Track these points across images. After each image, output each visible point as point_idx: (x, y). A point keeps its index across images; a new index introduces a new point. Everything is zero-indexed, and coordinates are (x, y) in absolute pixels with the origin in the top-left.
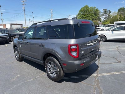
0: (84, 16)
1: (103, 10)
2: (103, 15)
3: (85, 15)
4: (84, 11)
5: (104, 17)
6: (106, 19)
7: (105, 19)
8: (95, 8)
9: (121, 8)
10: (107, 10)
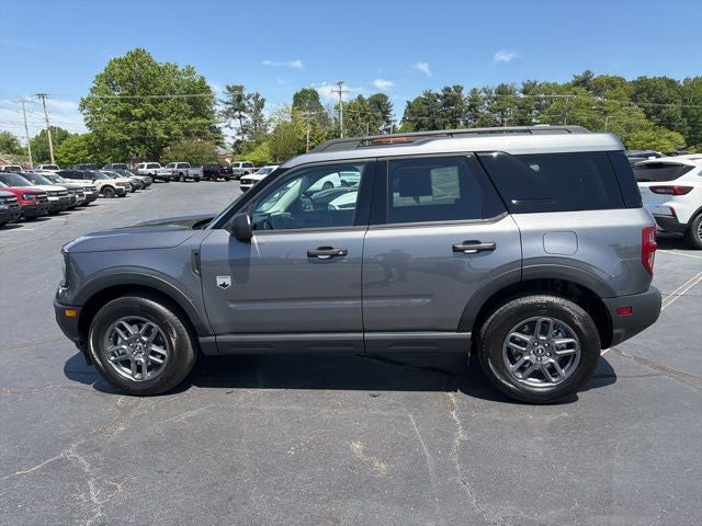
0: (137, 112)
1: (229, 88)
2: (227, 114)
3: (137, 103)
4: (132, 80)
5: (236, 123)
6: (246, 137)
7: (240, 138)
8: (190, 71)
9: (304, 91)
10: (246, 93)
